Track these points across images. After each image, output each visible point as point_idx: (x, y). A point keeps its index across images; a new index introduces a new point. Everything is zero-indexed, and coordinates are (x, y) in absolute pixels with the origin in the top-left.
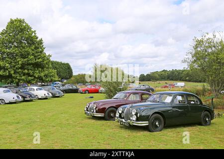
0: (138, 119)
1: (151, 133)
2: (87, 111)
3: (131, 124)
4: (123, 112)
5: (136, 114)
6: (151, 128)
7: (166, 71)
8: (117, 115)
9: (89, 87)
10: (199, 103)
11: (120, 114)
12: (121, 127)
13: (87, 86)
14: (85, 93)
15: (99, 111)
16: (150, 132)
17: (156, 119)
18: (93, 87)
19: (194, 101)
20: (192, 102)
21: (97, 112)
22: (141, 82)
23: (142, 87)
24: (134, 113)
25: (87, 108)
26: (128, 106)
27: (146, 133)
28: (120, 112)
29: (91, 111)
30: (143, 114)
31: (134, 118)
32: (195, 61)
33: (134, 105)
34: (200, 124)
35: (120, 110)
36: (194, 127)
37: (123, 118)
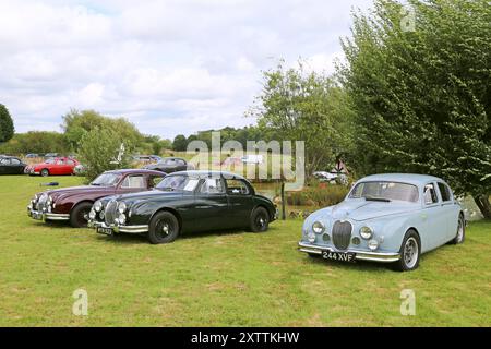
0: (128, 222)
1: (153, 246)
2: (35, 210)
3: (117, 230)
4: (103, 209)
5: (126, 213)
6: (153, 236)
7: (233, 129)
8: (92, 215)
9: (51, 161)
10: (248, 192)
11: (98, 213)
12: (100, 238)
13: (46, 158)
14: (40, 175)
15: (58, 209)
16: (152, 243)
17: (165, 220)
18: (60, 163)
19: (239, 189)
20: (235, 191)
21: (53, 211)
22: (175, 153)
23: (170, 163)
24: (121, 211)
25: (34, 204)
26: (114, 198)
27: (144, 246)
28: (98, 209)
29: (41, 209)
30: (140, 211)
31: (122, 219)
32: (270, 112)
33: (124, 196)
34: (249, 230)
35: (98, 206)
36: (236, 236)
37: (103, 220)
